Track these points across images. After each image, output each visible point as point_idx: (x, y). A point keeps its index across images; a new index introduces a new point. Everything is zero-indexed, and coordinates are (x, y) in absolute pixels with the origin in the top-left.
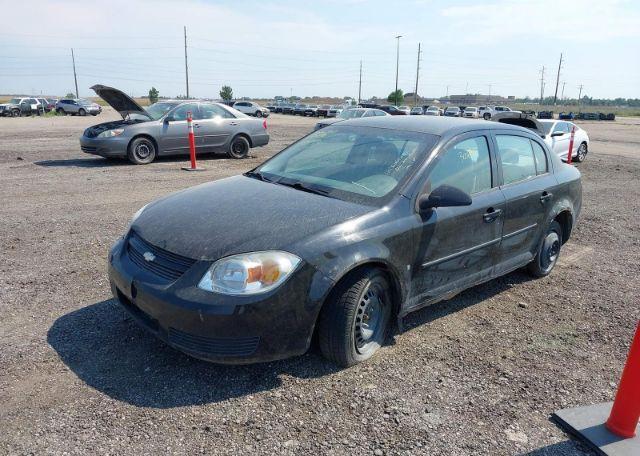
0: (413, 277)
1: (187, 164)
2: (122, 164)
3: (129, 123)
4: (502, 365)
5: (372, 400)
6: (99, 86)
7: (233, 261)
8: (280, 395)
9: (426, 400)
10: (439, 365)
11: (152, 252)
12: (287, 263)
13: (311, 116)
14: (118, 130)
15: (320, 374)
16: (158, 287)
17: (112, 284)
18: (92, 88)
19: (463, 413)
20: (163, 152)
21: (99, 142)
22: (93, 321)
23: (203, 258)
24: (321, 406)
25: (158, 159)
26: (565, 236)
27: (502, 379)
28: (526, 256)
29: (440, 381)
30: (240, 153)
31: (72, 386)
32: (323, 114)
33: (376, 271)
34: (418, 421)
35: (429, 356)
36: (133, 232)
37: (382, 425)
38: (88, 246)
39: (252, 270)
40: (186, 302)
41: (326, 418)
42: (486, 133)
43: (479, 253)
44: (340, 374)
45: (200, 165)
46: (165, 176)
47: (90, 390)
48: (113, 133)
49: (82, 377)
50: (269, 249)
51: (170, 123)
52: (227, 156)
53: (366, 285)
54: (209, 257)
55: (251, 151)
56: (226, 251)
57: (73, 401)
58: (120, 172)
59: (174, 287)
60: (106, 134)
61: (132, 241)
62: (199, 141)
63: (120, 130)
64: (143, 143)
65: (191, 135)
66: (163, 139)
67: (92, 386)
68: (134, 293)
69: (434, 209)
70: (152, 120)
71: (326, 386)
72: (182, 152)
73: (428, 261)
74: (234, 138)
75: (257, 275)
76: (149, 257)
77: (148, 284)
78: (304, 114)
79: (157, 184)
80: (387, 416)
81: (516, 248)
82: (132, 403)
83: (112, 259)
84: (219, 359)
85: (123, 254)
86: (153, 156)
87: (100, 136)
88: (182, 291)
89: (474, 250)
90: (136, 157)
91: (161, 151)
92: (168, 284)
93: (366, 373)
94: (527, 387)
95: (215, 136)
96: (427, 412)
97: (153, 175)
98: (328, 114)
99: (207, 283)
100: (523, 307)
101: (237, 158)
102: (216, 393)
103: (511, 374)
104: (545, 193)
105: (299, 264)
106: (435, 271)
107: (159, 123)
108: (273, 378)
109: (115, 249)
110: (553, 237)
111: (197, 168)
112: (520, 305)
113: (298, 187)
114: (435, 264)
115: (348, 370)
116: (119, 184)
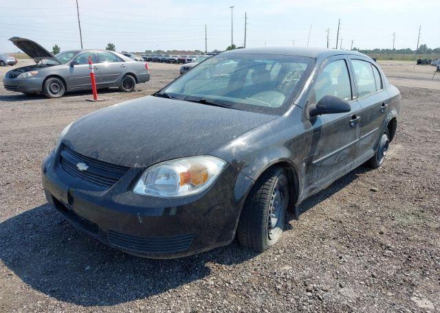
0: (306, 173)
1: (91, 97)
2: (39, 99)
3: (42, 66)
4: (382, 240)
5: (292, 280)
6: (15, 38)
7: (164, 167)
8: (212, 283)
9: (336, 276)
10: (333, 243)
11: (85, 162)
12: (213, 166)
13: (174, 63)
14: (33, 72)
15: (241, 259)
16: (95, 194)
17: (47, 192)
18: (11, 40)
19: (371, 286)
20: (71, 88)
21: (19, 81)
22: (30, 226)
23: (136, 165)
24: (251, 290)
25: (67, 94)
26: (391, 137)
27: (387, 251)
28: (370, 153)
29: (341, 258)
30: (129, 88)
31: (18, 290)
32: (182, 61)
33: (281, 170)
34: (338, 297)
35: (323, 237)
36: (63, 146)
37: (310, 304)
38: (19, 162)
39: (183, 174)
40: (124, 206)
41: (259, 301)
42: (345, 57)
43: (346, 151)
44: (258, 258)
45: (100, 97)
46: (74, 105)
47: (37, 293)
48: (29, 74)
49: (27, 281)
50: (196, 155)
51: (75, 66)
52: (119, 90)
53: (275, 181)
54: (142, 164)
55: (137, 86)
56: (158, 158)
57: (21, 306)
58: (38, 104)
59: (111, 194)
60: (24, 75)
61: (64, 154)
62: (98, 80)
63: (36, 72)
64: (54, 81)
65: (92, 74)
66: (70, 79)
67: (38, 289)
68: (71, 199)
69: (319, 116)
70: (60, 64)
71: (249, 270)
72: (85, 88)
73: (316, 159)
74: (124, 77)
75: (188, 179)
76: (82, 167)
77: (84, 192)
78: (168, 61)
79: (70, 112)
80: (309, 294)
81: (366, 147)
82: (78, 303)
83: (45, 171)
84: (158, 256)
85: (56, 166)
86: (63, 91)
87: (19, 77)
88: (118, 196)
89: (343, 150)
90: (50, 93)
91: (70, 88)
92: (103, 190)
93: (279, 256)
94: (410, 257)
95: (110, 75)
96: (341, 286)
97: (65, 106)
98: (186, 61)
99: (140, 188)
100: (374, 191)
101: (126, 92)
102: (155, 285)
103: (393, 246)
104: (383, 105)
105: (225, 166)
106: (320, 166)
107: (66, 67)
108: (203, 267)
109: (48, 162)
110: (385, 138)
111: (98, 99)
112: (372, 190)
113: (203, 102)
114: (319, 162)
115: (263, 254)
116: (37, 112)
